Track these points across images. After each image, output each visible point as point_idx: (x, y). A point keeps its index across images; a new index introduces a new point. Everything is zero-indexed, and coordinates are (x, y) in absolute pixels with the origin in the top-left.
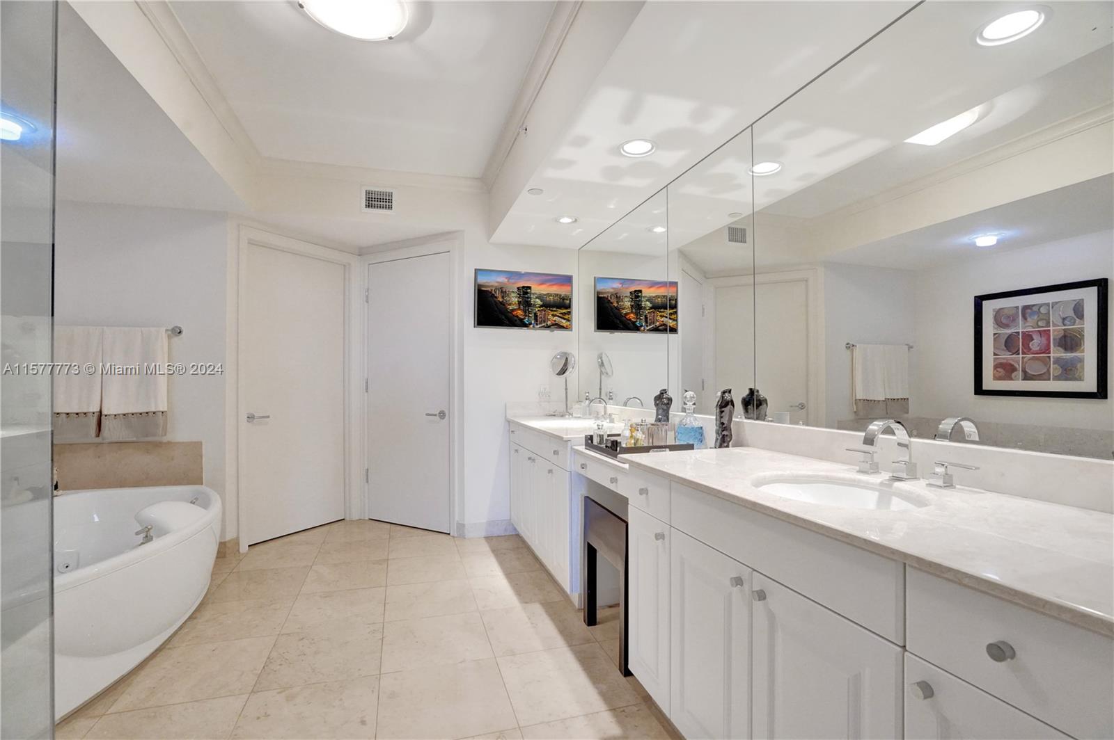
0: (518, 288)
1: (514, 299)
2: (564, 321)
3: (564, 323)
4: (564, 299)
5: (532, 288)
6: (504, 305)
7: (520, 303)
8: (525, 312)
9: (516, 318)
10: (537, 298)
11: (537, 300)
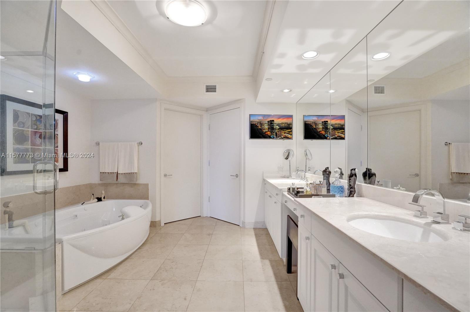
0: (268, 121)
1: (266, 127)
2: (289, 135)
3: (289, 136)
4: (289, 125)
5: (274, 121)
6: (261, 130)
7: (269, 128)
8: (272, 133)
9: (267, 136)
10: (277, 125)
11: (277, 126)
